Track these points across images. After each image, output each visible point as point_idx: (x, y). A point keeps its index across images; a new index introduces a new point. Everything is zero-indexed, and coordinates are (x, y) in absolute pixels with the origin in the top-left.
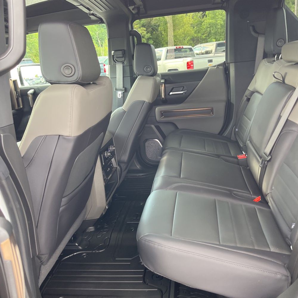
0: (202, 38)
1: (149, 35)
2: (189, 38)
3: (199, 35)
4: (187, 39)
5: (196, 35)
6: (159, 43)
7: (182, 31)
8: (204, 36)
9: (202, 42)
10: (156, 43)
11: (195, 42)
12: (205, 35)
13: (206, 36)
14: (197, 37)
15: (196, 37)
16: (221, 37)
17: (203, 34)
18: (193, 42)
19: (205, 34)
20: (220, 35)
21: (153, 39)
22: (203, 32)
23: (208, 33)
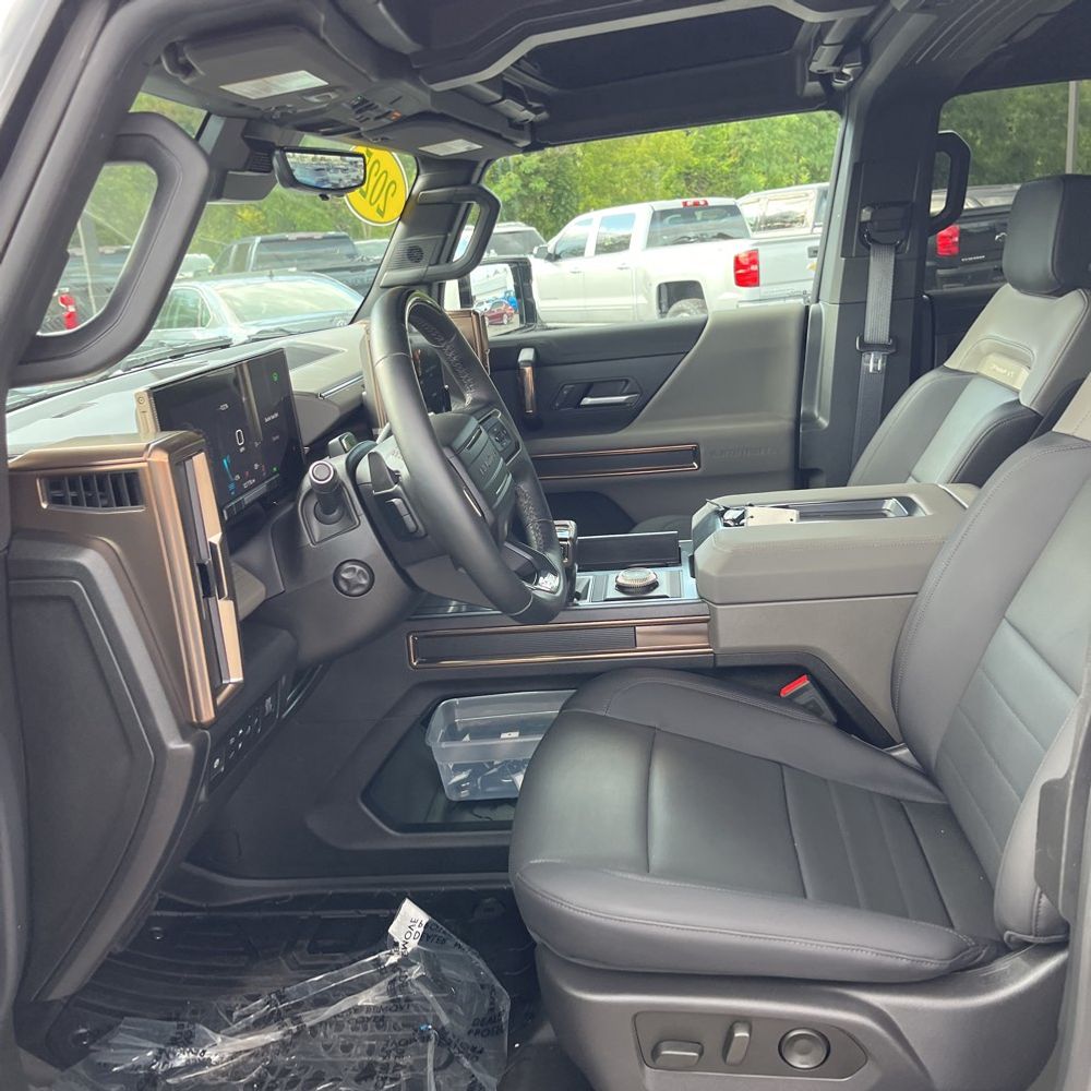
0: (717, 170)
1: (534, 161)
2: (672, 171)
3: (710, 159)
4: (666, 176)
5: (696, 161)
6: (567, 190)
7: (648, 146)
8: (726, 163)
9: (719, 185)
10: (556, 189)
11: (693, 185)
12: (731, 160)
13: (733, 164)
14: (703, 167)
15: (697, 168)
16: (787, 167)
17: (723, 158)
18: (687, 185)
19: (730, 156)
20: (786, 161)
21: (547, 176)
22: (725, 150)
23: (739, 154)
